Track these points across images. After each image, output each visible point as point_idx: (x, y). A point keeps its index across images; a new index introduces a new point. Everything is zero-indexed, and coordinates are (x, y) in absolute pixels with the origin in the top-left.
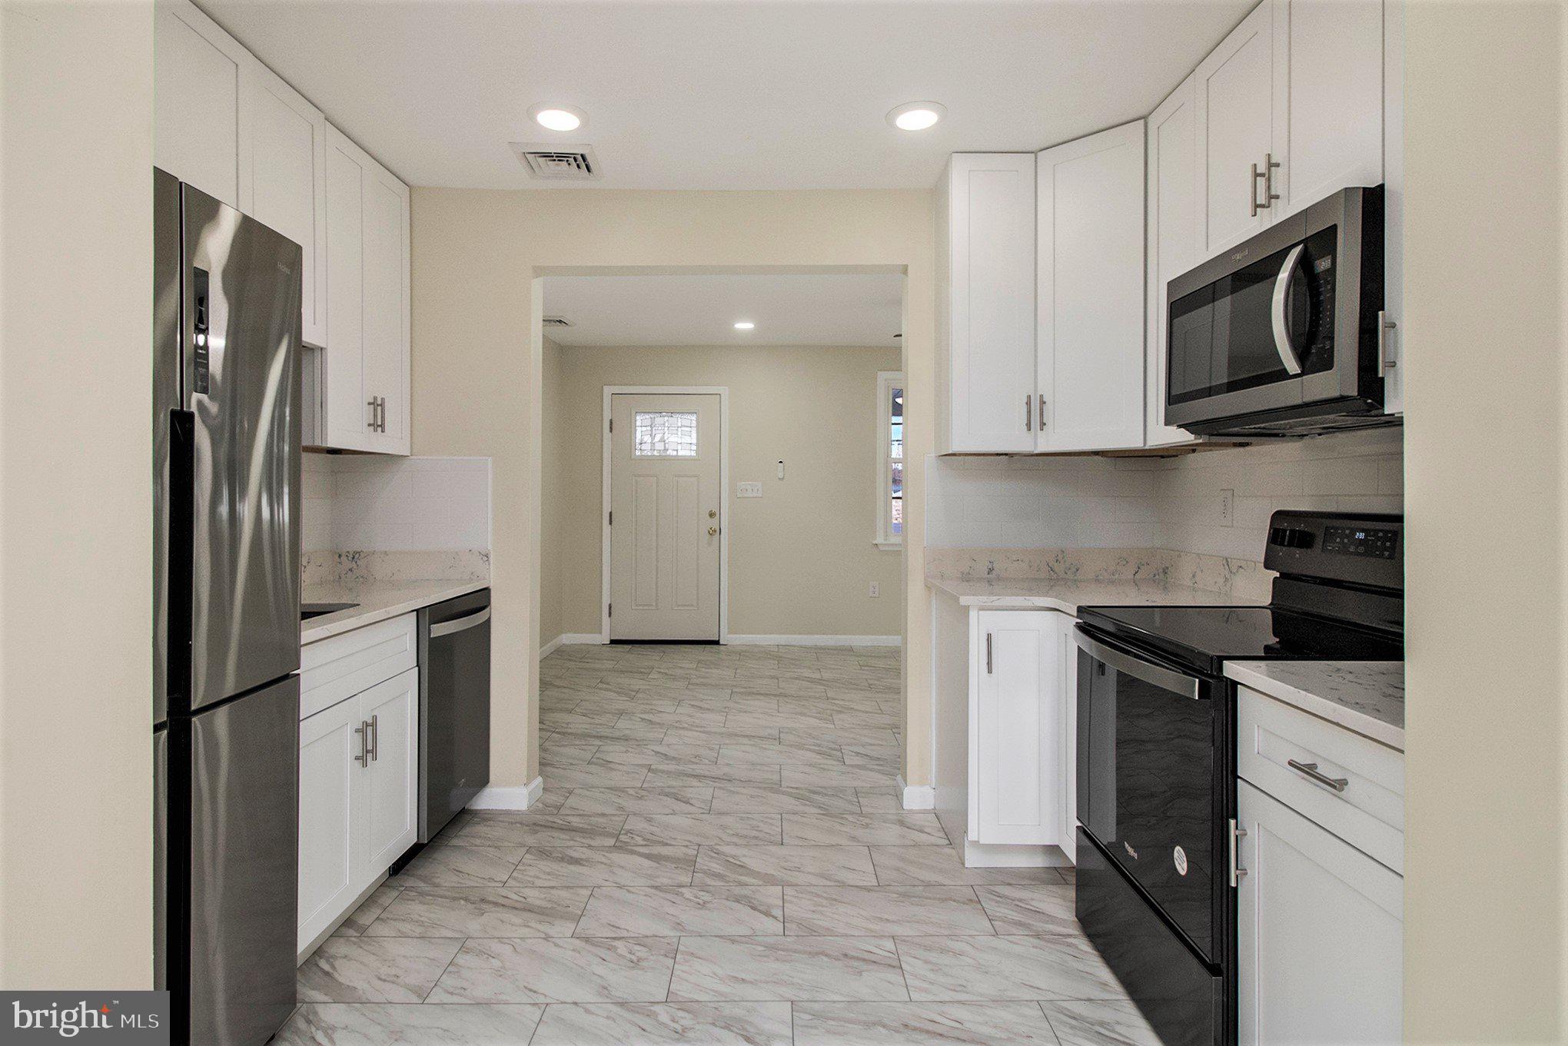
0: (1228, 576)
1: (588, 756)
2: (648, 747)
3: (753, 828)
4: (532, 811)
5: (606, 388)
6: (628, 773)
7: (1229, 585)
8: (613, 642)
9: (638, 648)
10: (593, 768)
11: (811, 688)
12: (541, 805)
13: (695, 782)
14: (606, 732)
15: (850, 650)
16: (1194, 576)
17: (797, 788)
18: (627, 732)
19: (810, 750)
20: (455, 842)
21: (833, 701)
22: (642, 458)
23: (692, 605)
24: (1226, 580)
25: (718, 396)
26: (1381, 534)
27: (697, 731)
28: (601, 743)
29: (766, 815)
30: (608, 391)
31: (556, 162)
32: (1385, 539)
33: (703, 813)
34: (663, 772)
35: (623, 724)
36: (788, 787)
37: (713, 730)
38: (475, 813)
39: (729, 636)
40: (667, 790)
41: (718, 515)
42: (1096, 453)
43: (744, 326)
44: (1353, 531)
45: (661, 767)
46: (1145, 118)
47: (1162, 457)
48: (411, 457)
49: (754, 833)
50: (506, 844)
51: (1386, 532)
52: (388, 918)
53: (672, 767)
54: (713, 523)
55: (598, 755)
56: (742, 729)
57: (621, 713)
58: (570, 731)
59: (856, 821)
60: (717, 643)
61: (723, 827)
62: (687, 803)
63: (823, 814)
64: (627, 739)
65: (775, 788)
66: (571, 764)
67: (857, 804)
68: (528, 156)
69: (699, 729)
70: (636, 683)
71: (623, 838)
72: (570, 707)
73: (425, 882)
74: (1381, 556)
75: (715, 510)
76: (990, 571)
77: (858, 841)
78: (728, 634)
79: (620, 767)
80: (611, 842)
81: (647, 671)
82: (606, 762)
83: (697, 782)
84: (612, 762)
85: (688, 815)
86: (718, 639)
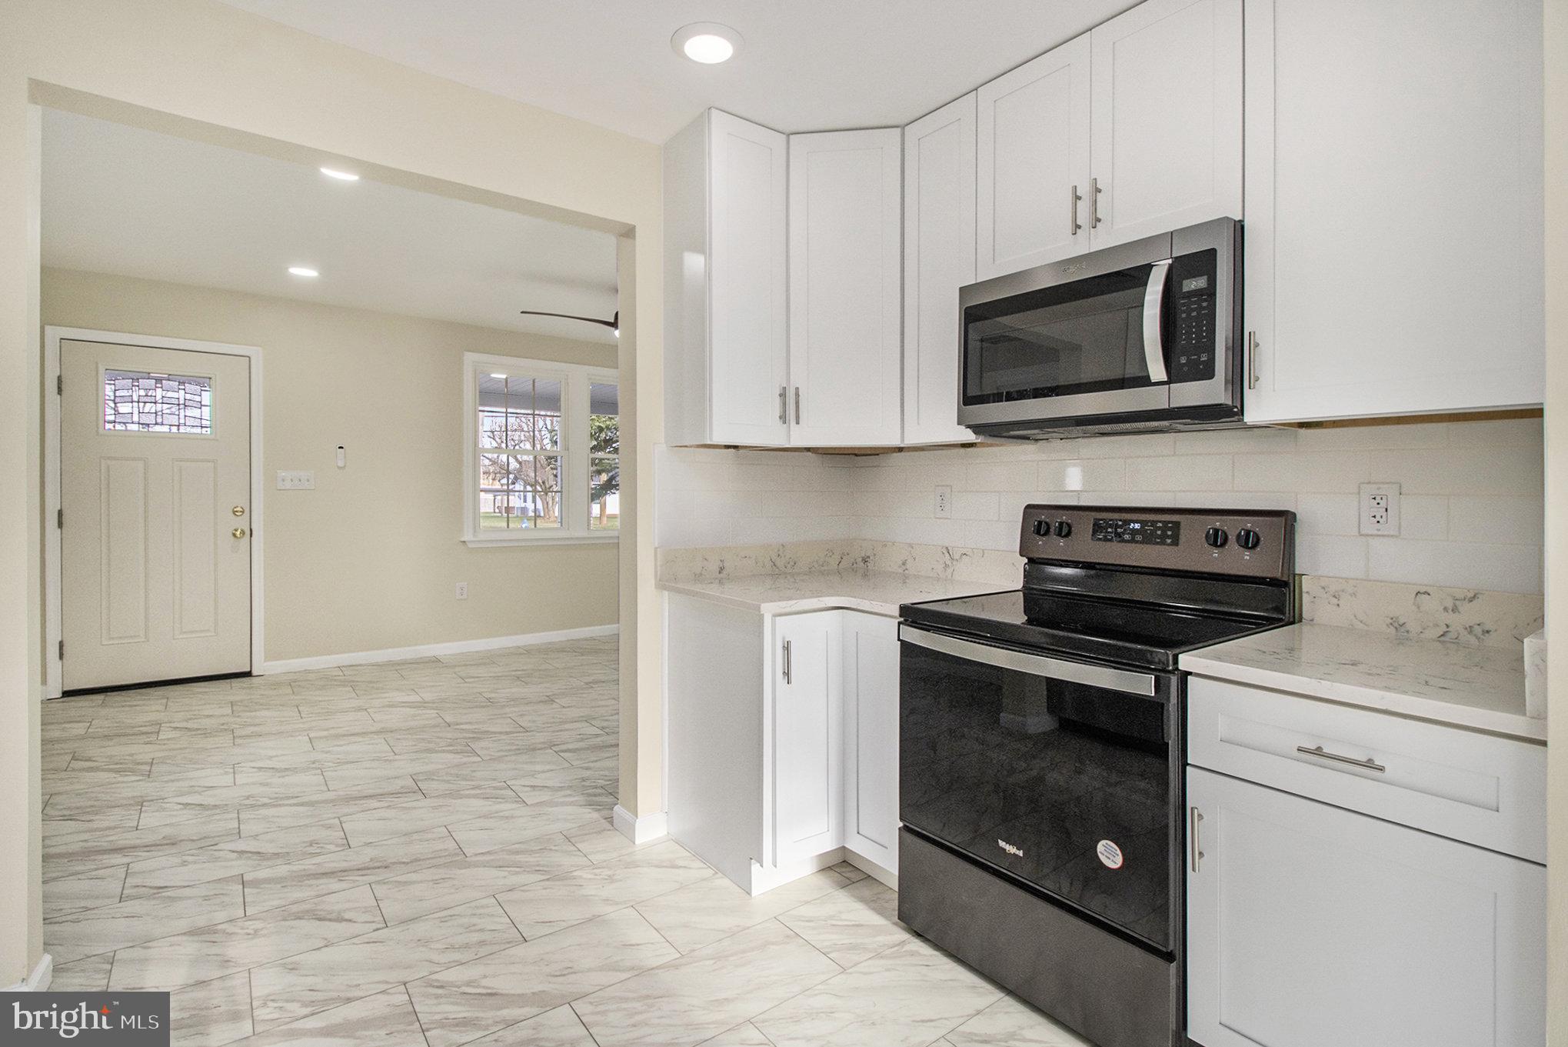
0: (948, 562)
1: (115, 887)
2: (221, 846)
3: (469, 928)
6: (206, 898)
7: (949, 571)
8: (68, 695)
10: (130, 907)
11: (419, 715)
13: (334, 885)
14: (130, 839)
15: (435, 661)
16: (904, 564)
17: (488, 853)
18: (167, 831)
21: (458, 727)
23: (208, 630)
24: (946, 566)
25: (247, 360)
26: (1160, 525)
27: (287, 805)
28: (126, 860)
29: (473, 904)
32: (1164, 529)
33: (378, 929)
34: (271, 882)
35: (150, 819)
36: (476, 855)
39: (265, 664)
40: (295, 908)
41: (247, 514)
42: (808, 449)
43: (304, 272)
44: (1127, 522)
45: (262, 875)
46: (903, 127)
47: (856, 455)
49: (475, 937)
51: (1165, 523)
53: (282, 870)
54: (242, 523)
55: (131, 882)
56: (359, 788)
57: (140, 803)
59: (593, 877)
60: (248, 674)
61: (423, 942)
62: (340, 920)
63: (548, 879)
64: (172, 842)
67: (578, 853)
70: (143, 751)
74: (1163, 543)
75: (244, 506)
76: (721, 570)
77: (617, 904)
78: (265, 661)
79: (187, 892)
81: (152, 729)
82: (155, 891)
83: (336, 882)
84: (166, 887)
85: (355, 940)
86: (249, 670)
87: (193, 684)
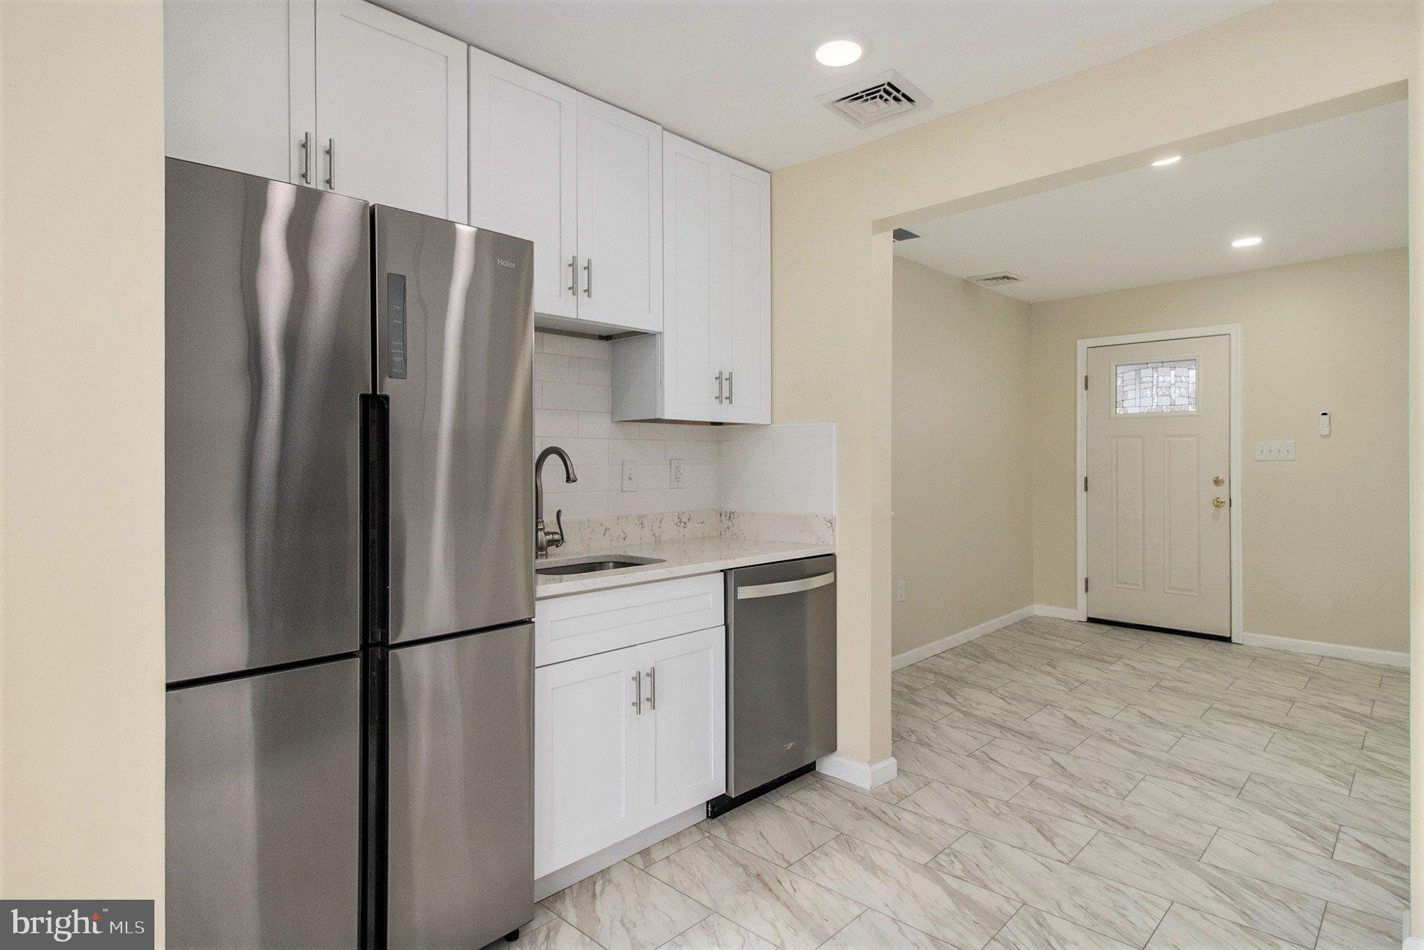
1: (975, 746)
2: (1051, 753)
3: (1117, 908)
4: (876, 794)
5: (1079, 342)
8: (1091, 620)
9: (1118, 632)
10: (969, 762)
12: (886, 789)
13: (1078, 816)
14: (1015, 723)
17: (1222, 870)
18: (1038, 728)
19: (1281, 818)
20: (784, 804)
21: (1369, 754)
22: (1127, 417)
23: (1192, 590)
25: (1228, 336)
27: (1125, 748)
28: (998, 735)
29: (1149, 896)
30: (1082, 345)
31: (870, 102)
33: (1061, 861)
34: (1048, 790)
35: (1039, 718)
36: (1208, 863)
37: (1148, 752)
38: (822, 778)
39: (1244, 634)
40: (1036, 815)
41: (1226, 483)
43: (1247, 242)
45: (1049, 783)
48: (772, 425)
49: (1113, 915)
50: (824, 822)
52: (674, 860)
53: (1062, 787)
54: (1221, 493)
55: (986, 749)
57: (1045, 705)
58: (976, 712)
60: (1227, 640)
61: (1075, 890)
62: (1050, 840)
64: (1031, 737)
65: (1190, 858)
66: (951, 751)
67: (1314, 930)
68: (838, 104)
69: (1133, 748)
70: (1088, 672)
71: (942, 859)
72: (993, 685)
73: (728, 835)
75: (1223, 475)
78: (1244, 631)
79: (1002, 770)
80: (925, 858)
81: (1111, 660)
82: (988, 760)
83: (1082, 816)
84: (995, 761)
85: (1039, 858)
86: (1229, 636)
87: (1177, 636)
